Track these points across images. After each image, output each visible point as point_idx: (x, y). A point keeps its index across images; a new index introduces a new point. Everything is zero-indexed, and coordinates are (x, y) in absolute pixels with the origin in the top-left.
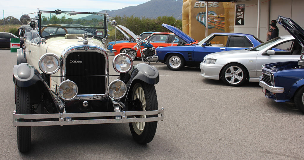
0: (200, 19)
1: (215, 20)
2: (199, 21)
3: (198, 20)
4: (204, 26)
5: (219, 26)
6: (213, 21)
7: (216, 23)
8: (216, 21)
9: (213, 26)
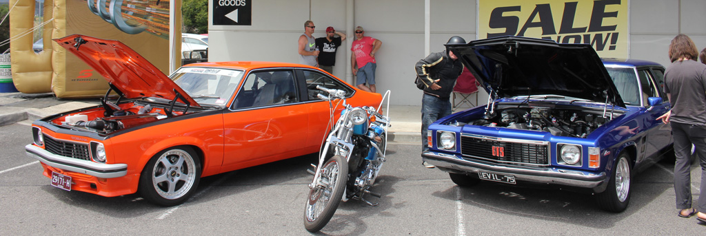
0: (101, 5)
1: (148, 10)
2: (97, 12)
3: (94, 10)
4: (113, 26)
5: (159, 28)
6: (143, 14)
7: (151, 17)
8: (150, 14)
9: (142, 26)
